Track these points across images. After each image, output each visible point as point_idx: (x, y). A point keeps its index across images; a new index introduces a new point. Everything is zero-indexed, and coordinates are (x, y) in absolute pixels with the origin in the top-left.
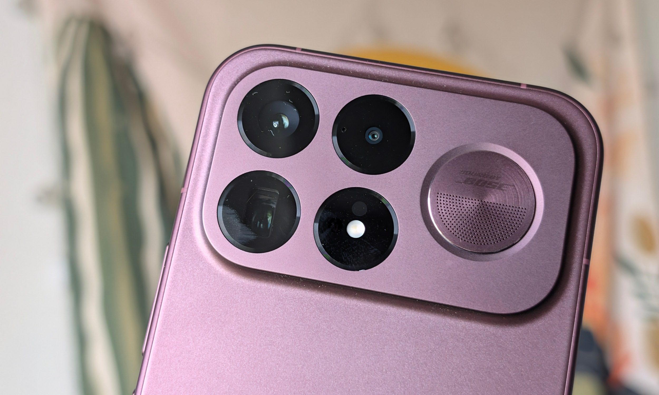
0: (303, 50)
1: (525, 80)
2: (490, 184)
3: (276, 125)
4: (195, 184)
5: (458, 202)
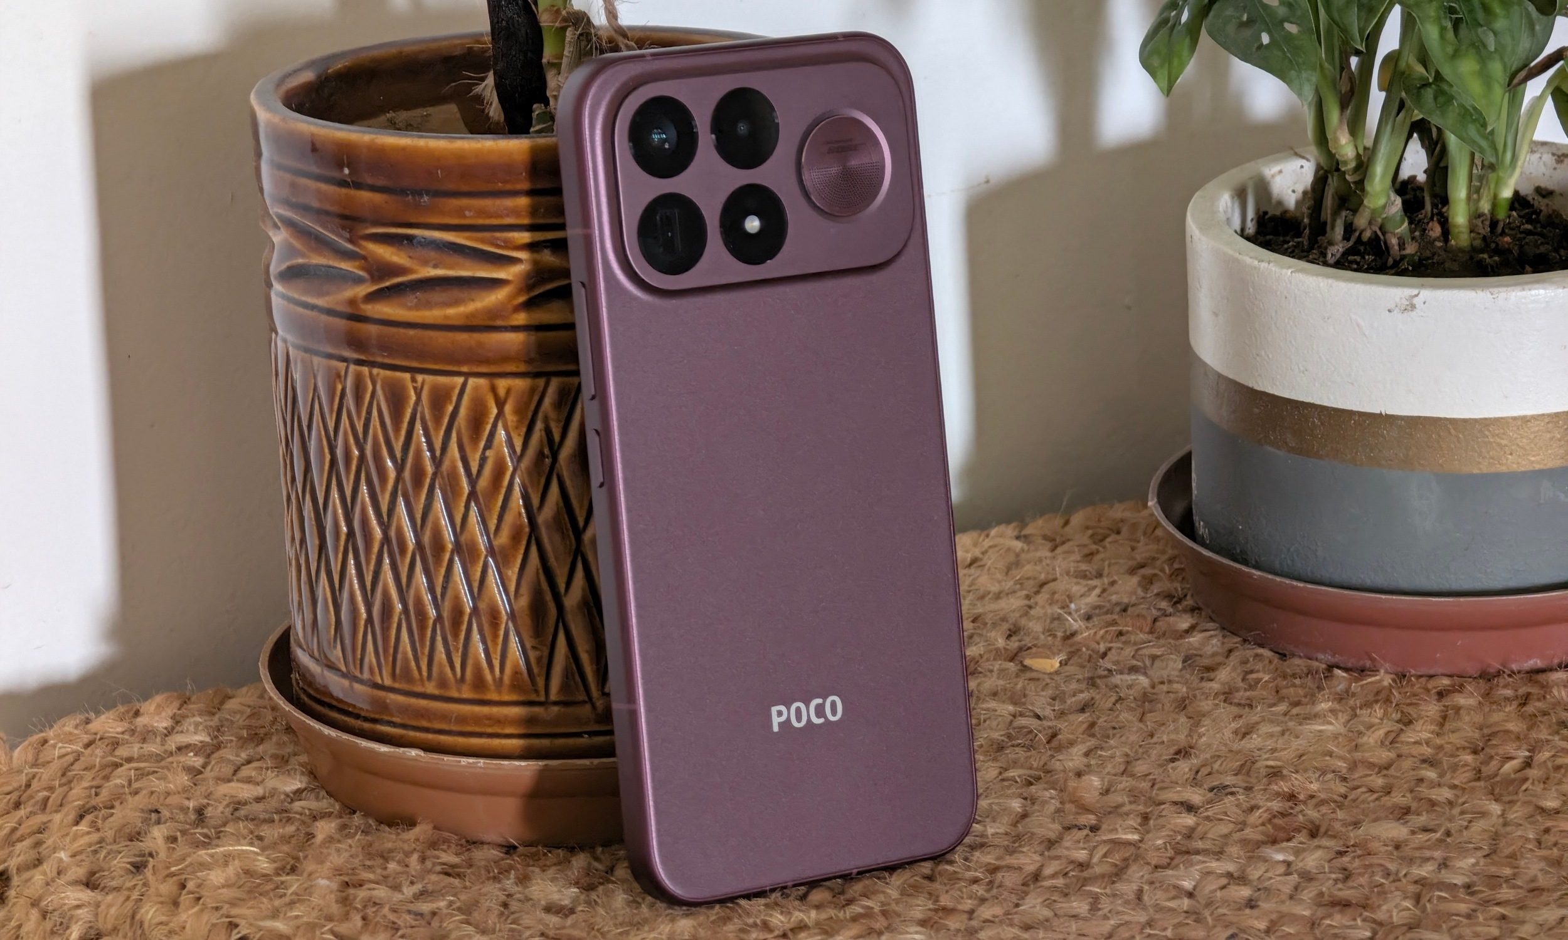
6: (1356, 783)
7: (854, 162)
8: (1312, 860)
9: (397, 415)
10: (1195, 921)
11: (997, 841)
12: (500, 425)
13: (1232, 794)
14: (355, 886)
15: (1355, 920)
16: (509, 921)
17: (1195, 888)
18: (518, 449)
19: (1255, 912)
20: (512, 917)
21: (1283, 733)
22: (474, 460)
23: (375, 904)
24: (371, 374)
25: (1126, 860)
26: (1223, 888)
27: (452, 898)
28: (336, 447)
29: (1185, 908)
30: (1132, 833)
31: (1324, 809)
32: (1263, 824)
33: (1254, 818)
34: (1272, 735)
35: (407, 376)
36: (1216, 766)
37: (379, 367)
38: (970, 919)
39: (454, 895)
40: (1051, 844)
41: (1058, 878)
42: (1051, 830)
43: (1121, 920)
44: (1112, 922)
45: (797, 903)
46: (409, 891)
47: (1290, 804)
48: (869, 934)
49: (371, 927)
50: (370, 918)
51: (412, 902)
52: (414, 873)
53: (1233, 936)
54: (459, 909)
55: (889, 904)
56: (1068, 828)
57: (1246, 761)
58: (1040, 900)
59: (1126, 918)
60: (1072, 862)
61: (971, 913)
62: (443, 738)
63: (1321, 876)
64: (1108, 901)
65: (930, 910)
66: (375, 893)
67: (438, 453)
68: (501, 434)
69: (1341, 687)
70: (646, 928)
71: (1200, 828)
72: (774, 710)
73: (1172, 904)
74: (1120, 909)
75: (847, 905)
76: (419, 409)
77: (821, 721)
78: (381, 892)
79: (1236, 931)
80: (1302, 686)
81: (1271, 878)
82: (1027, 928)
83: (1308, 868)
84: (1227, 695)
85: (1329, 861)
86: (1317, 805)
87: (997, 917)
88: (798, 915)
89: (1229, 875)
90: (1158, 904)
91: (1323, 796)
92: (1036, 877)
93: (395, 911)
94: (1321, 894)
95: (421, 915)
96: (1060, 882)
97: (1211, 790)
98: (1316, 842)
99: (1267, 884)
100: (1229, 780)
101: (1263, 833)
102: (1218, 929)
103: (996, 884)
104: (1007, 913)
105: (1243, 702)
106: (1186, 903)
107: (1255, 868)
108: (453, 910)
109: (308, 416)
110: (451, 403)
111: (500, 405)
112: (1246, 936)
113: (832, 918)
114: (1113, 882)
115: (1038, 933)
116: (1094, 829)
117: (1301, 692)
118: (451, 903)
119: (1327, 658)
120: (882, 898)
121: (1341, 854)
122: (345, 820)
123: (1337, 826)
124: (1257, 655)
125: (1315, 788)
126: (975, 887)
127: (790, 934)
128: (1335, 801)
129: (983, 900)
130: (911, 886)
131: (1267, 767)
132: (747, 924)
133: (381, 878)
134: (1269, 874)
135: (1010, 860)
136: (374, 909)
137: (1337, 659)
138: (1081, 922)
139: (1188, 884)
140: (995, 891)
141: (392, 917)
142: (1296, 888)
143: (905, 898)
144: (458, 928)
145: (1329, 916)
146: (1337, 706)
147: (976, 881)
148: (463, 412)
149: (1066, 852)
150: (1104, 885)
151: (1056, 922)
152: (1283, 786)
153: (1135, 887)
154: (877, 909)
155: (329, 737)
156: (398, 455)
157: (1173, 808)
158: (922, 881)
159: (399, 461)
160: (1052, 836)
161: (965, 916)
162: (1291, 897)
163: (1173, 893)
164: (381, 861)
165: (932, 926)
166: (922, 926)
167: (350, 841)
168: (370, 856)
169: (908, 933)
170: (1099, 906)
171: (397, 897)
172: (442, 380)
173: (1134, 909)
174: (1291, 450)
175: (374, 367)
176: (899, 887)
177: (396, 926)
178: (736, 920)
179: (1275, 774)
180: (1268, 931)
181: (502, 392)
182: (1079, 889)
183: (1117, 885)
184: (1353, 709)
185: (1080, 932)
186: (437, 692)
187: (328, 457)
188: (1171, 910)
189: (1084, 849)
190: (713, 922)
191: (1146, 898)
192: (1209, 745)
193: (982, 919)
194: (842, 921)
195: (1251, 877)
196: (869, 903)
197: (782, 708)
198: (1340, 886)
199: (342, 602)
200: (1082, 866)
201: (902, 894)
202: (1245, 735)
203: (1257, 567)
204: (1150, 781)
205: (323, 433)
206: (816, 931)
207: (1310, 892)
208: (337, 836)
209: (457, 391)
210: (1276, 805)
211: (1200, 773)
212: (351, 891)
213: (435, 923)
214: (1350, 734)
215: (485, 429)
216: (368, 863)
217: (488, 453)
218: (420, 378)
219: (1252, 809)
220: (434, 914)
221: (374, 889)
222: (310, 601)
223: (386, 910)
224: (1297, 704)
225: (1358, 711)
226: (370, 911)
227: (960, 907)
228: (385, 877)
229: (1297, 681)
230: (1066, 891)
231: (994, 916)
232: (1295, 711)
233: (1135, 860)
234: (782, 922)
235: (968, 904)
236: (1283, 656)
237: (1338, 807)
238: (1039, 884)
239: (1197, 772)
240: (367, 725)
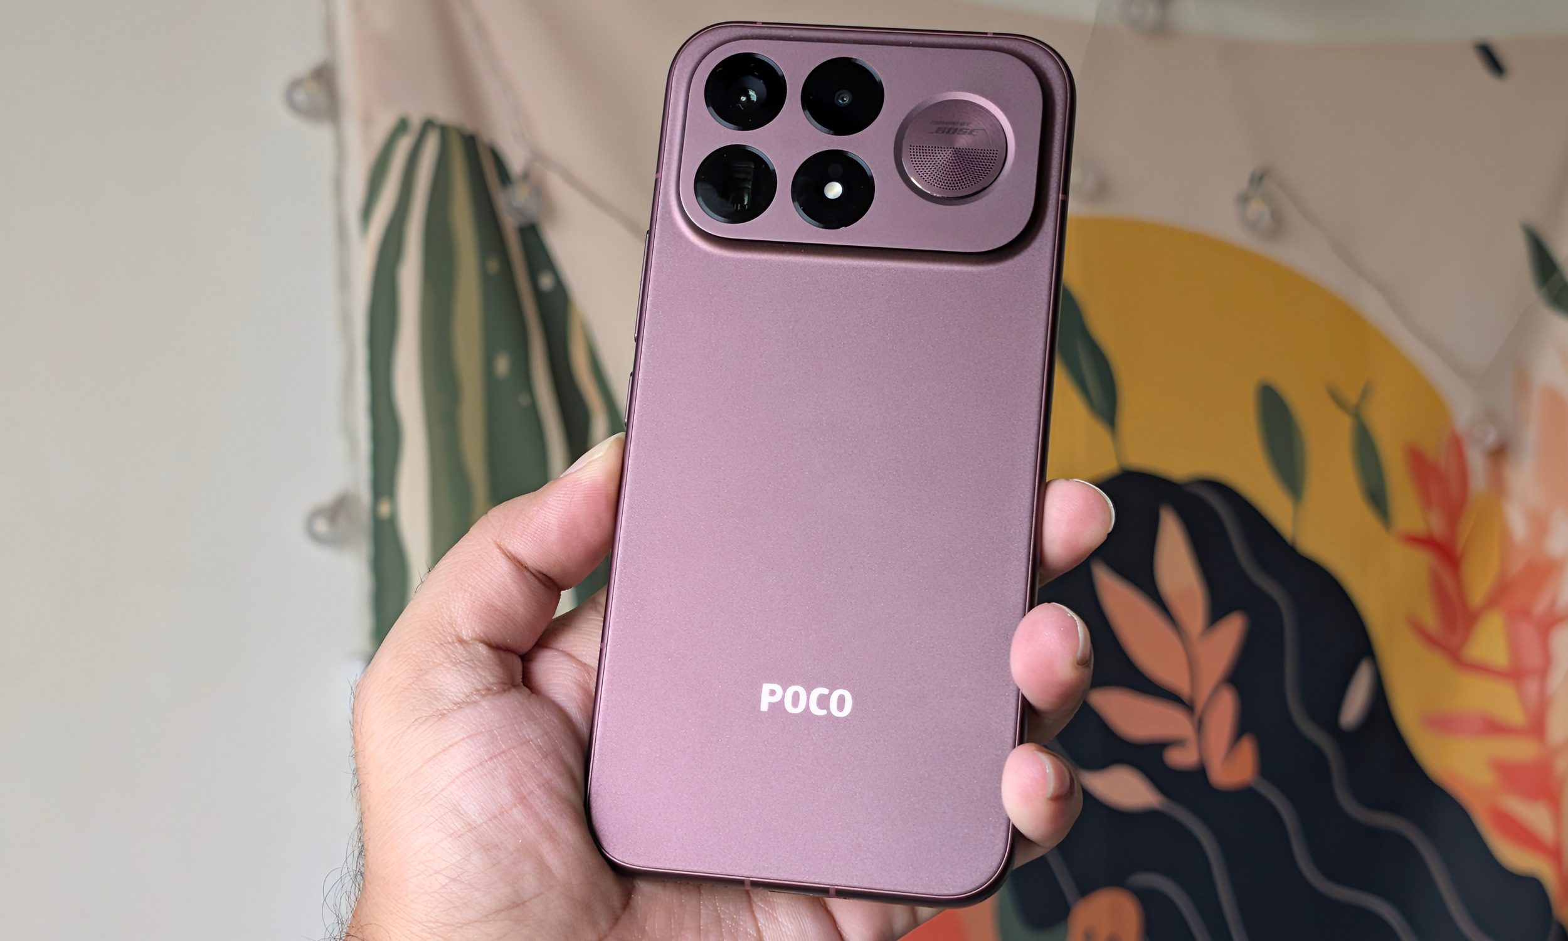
0: (763, 23)
1: (990, 29)
2: (961, 130)
3: (743, 99)
4: (669, 168)
5: (931, 151)
7: (963, 141)
72: (767, 687)
77: (823, 712)
197: (778, 688)
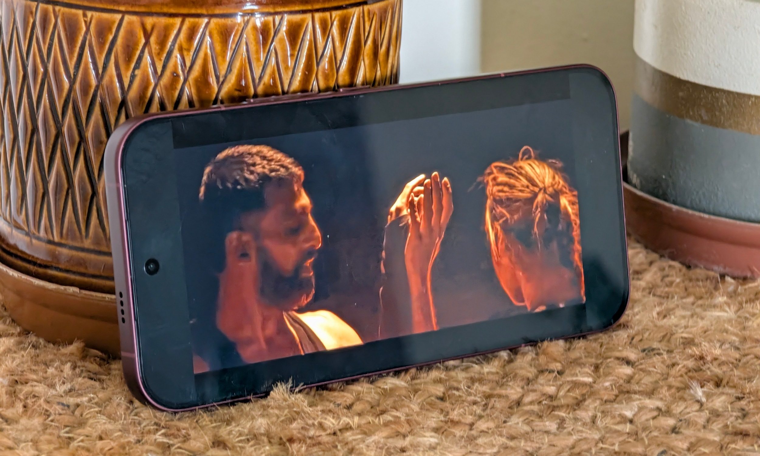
6: (746, 352)
8: (719, 402)
9: (71, 40)
10: (635, 440)
11: (491, 377)
12: (146, 51)
13: (659, 354)
14: (22, 384)
15: (752, 445)
16: (133, 414)
17: (634, 415)
18: (159, 71)
19: (679, 437)
20: (136, 411)
21: (692, 316)
22: (127, 77)
23: (34, 396)
24: (54, 11)
25: (583, 395)
26: (654, 418)
27: (92, 395)
28: (28, 66)
29: (627, 431)
30: (588, 377)
31: (725, 368)
32: (681, 376)
33: (674, 371)
34: (684, 317)
35: (80, 12)
36: (646, 335)
37: (60, 5)
38: (471, 429)
39: (95, 393)
40: (529, 381)
41: (534, 405)
42: (530, 372)
43: (582, 436)
44: (574, 437)
45: (345, 411)
46: (61, 389)
47: (702, 362)
48: (397, 436)
49: (29, 413)
50: (30, 406)
51: (62, 396)
52: (65, 376)
53: (664, 452)
54: (96, 403)
55: (412, 415)
56: (542, 372)
57: (667, 334)
58: (521, 419)
59: (584, 435)
60: (544, 394)
61: (471, 425)
62: (94, 281)
63: (726, 413)
64: (571, 423)
65: (442, 421)
66: (37, 389)
67: (100, 71)
68: (147, 58)
69: (731, 288)
70: (234, 424)
71: (637, 376)
73: (619, 427)
74: (581, 428)
75: (381, 414)
76: (88, 37)
78: (40, 388)
79: (665, 448)
80: (704, 287)
81: (689, 413)
82: (512, 438)
83: (715, 407)
84: (651, 290)
85: (732, 403)
86: (719, 365)
87: (491, 429)
88: (345, 420)
89: (659, 409)
90: (607, 427)
91: (723, 358)
92: (519, 403)
93: (48, 402)
94: (726, 426)
95: (68, 406)
96: (536, 408)
97: (644, 350)
98: (721, 389)
99: (686, 417)
100: (655, 345)
101: (681, 382)
102: (653, 447)
103: (490, 406)
104: (497, 427)
105: (663, 295)
106: (628, 428)
107: (677, 406)
108: (93, 404)
109: (8, 43)
110: (111, 33)
111: (147, 36)
112: (673, 453)
113: (370, 423)
114: (575, 410)
115: (520, 442)
116: (560, 373)
117: (703, 290)
118: (90, 400)
119: (720, 269)
120: (407, 410)
121: (739, 399)
122: (22, 338)
123: (736, 380)
124: (670, 266)
125: (718, 353)
126: (475, 407)
127: (339, 433)
128: (732, 363)
129: (480, 417)
130: (427, 403)
131: (682, 338)
132: (307, 424)
133: (42, 379)
134: (688, 410)
135: (498, 391)
136: (33, 400)
137: (727, 270)
138: (551, 437)
139: (629, 414)
140: (488, 411)
141: (46, 407)
142: (708, 421)
143: (424, 412)
144: (94, 417)
145: (733, 442)
146: (729, 301)
147: (475, 403)
148: (119, 41)
149: (541, 387)
150: (568, 411)
151: (534, 436)
152: (696, 351)
153: (590, 414)
154: (403, 418)
155: (12, 277)
156: (72, 71)
157: (617, 362)
158: (437, 401)
159: (72, 76)
160: (530, 376)
161: (467, 428)
162: (704, 427)
163: (618, 419)
164: (43, 367)
165: (443, 433)
166: (436, 432)
167: (23, 352)
168: (37, 363)
169: (425, 436)
170: (565, 426)
171: (52, 392)
172: (106, 16)
173: (590, 429)
174: (704, 122)
175: (57, 5)
176: (419, 404)
177: (48, 413)
178: (299, 420)
179: (689, 342)
180: (689, 450)
181: (149, 27)
182: (550, 414)
183: (578, 412)
184: (741, 304)
185: (550, 443)
186: (92, 247)
187: (21, 73)
188: (617, 431)
189: (553, 386)
190: (282, 421)
191: (599, 422)
192: (640, 322)
193: (479, 430)
194: (377, 425)
195: (674, 412)
196: (398, 414)
198: (740, 421)
199: (27, 181)
200: (551, 397)
201: (421, 409)
202: (665, 317)
203: (675, 203)
204: (599, 343)
205: (19, 55)
206: (358, 431)
207: (719, 424)
208: (14, 349)
209: (116, 25)
210: (691, 363)
211: (635, 340)
212: (19, 387)
213: (77, 413)
214: (739, 320)
215: (135, 54)
216: (34, 368)
217: (137, 72)
218: (89, 14)
219: (673, 365)
220: (78, 405)
221: (35, 386)
222: (5, 181)
223: (42, 400)
224: (701, 298)
225: (744, 305)
226: (29, 401)
227: (463, 421)
228: (45, 378)
229: (701, 283)
230: (540, 414)
231: (488, 429)
232: (700, 302)
233: (589, 397)
234: (333, 424)
235: (469, 419)
236: (689, 267)
237: (735, 367)
238: (520, 408)
239: (633, 339)
240: (41, 270)
